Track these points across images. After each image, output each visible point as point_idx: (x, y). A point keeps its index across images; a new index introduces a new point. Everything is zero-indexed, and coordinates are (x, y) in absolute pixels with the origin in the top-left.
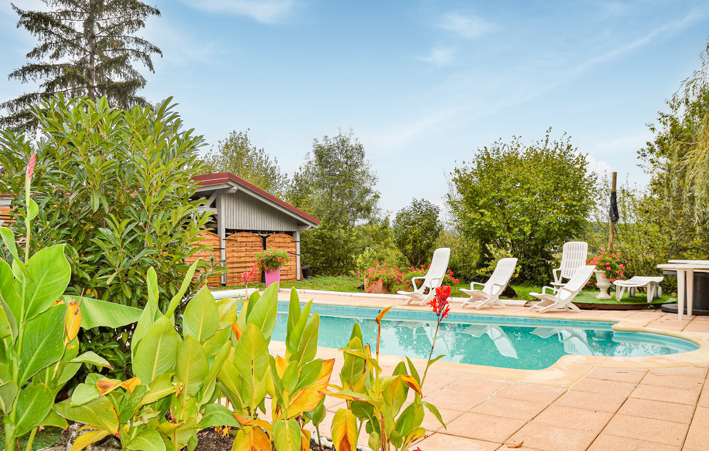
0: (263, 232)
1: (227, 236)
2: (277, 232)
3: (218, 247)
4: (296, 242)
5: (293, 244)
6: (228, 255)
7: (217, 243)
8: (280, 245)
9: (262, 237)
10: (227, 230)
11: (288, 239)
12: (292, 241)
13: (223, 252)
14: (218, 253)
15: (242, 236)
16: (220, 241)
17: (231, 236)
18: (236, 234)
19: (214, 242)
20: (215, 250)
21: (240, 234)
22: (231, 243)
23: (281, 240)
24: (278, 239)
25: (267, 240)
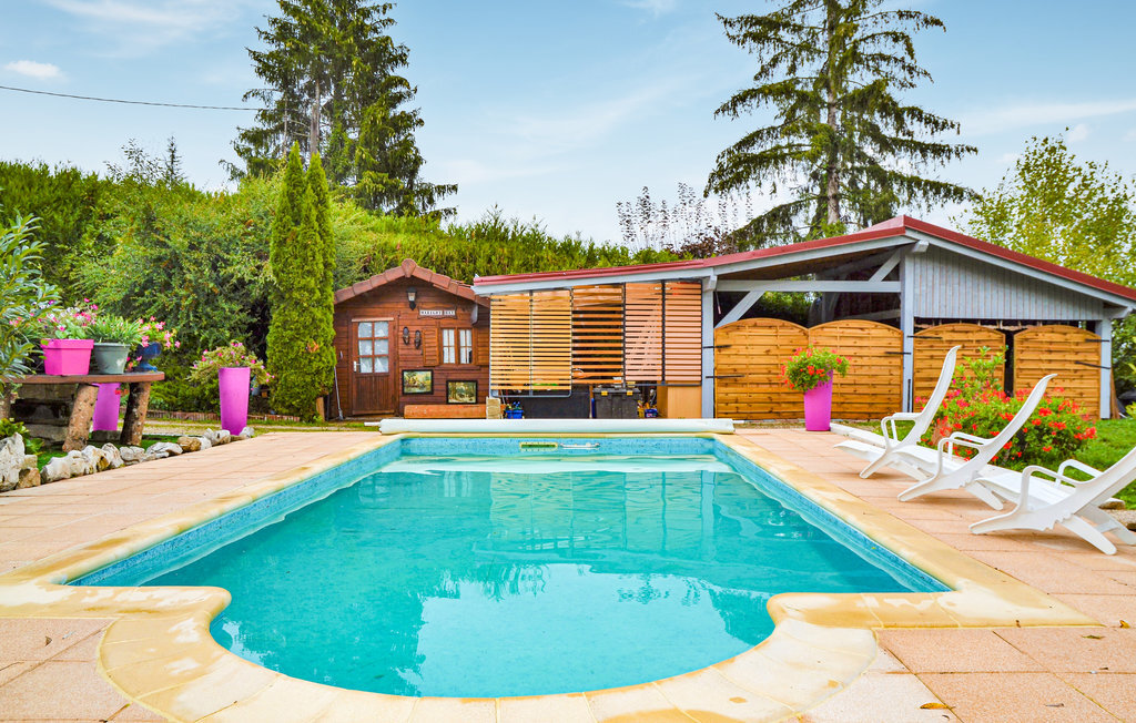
0: (1006, 322)
1: (916, 330)
2: (1045, 322)
3: (898, 350)
4: (1099, 341)
5: (1092, 346)
6: (920, 365)
7: (896, 343)
8: (1052, 347)
9: (1003, 331)
10: (918, 320)
11: (1075, 336)
12: (1088, 341)
13: (908, 360)
14: (896, 361)
15: (953, 331)
16: (902, 339)
17: (929, 330)
18: (941, 326)
19: (890, 340)
20: (889, 355)
21: (949, 327)
22: (926, 344)
23: (1056, 337)
24: (1045, 335)
25: (1016, 337)
